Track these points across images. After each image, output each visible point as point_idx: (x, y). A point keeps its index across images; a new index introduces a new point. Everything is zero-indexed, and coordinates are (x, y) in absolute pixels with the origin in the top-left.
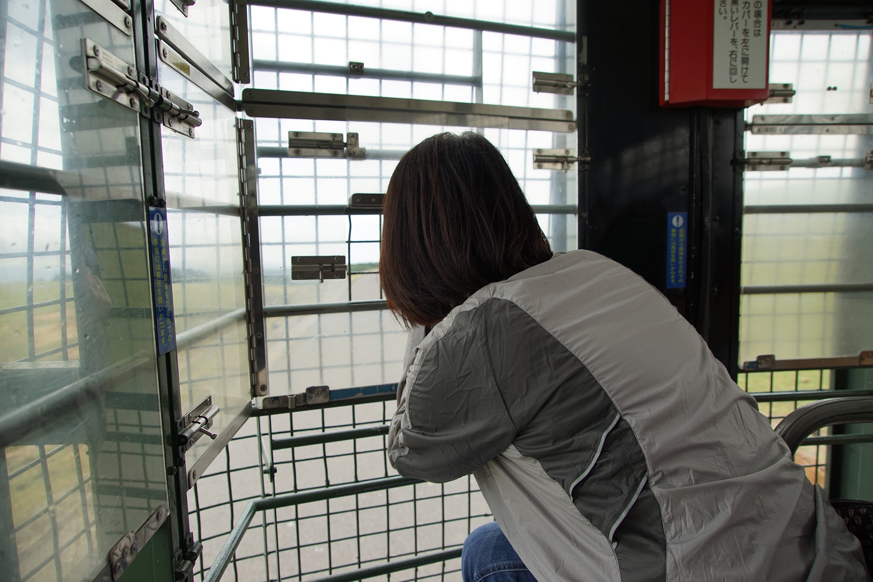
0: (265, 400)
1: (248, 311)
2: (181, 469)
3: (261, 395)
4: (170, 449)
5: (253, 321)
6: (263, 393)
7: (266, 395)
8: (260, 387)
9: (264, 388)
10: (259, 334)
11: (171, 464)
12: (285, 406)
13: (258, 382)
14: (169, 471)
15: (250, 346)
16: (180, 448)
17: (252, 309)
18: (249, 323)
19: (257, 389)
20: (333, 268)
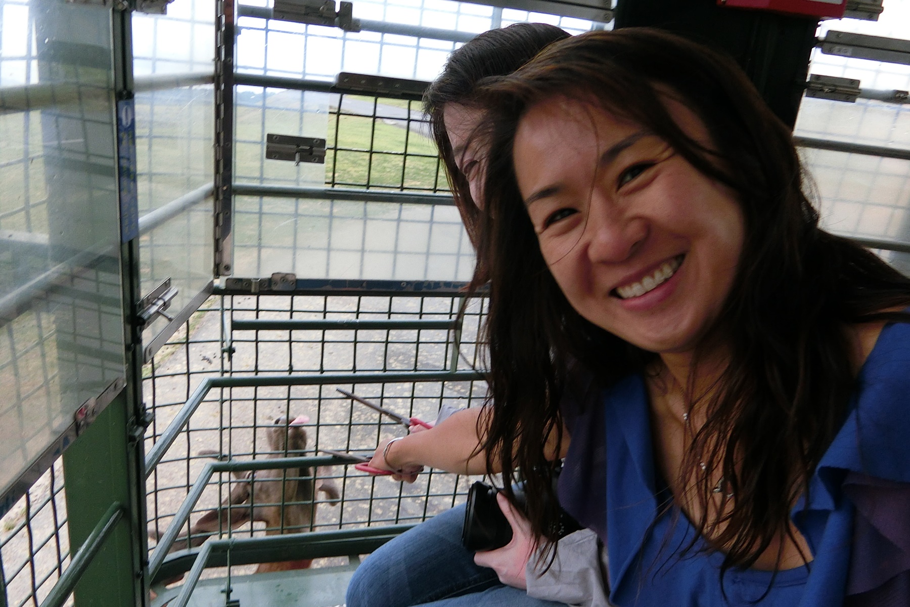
0: (228, 280)
1: (217, 188)
2: (138, 347)
4: (129, 327)
5: (221, 197)
6: (226, 273)
7: (229, 275)
8: (224, 266)
10: (226, 211)
11: (129, 341)
12: (248, 289)
13: (222, 262)
14: (128, 348)
15: (216, 223)
16: (138, 328)
17: (220, 185)
18: (217, 199)
19: (219, 268)
20: (310, 152)
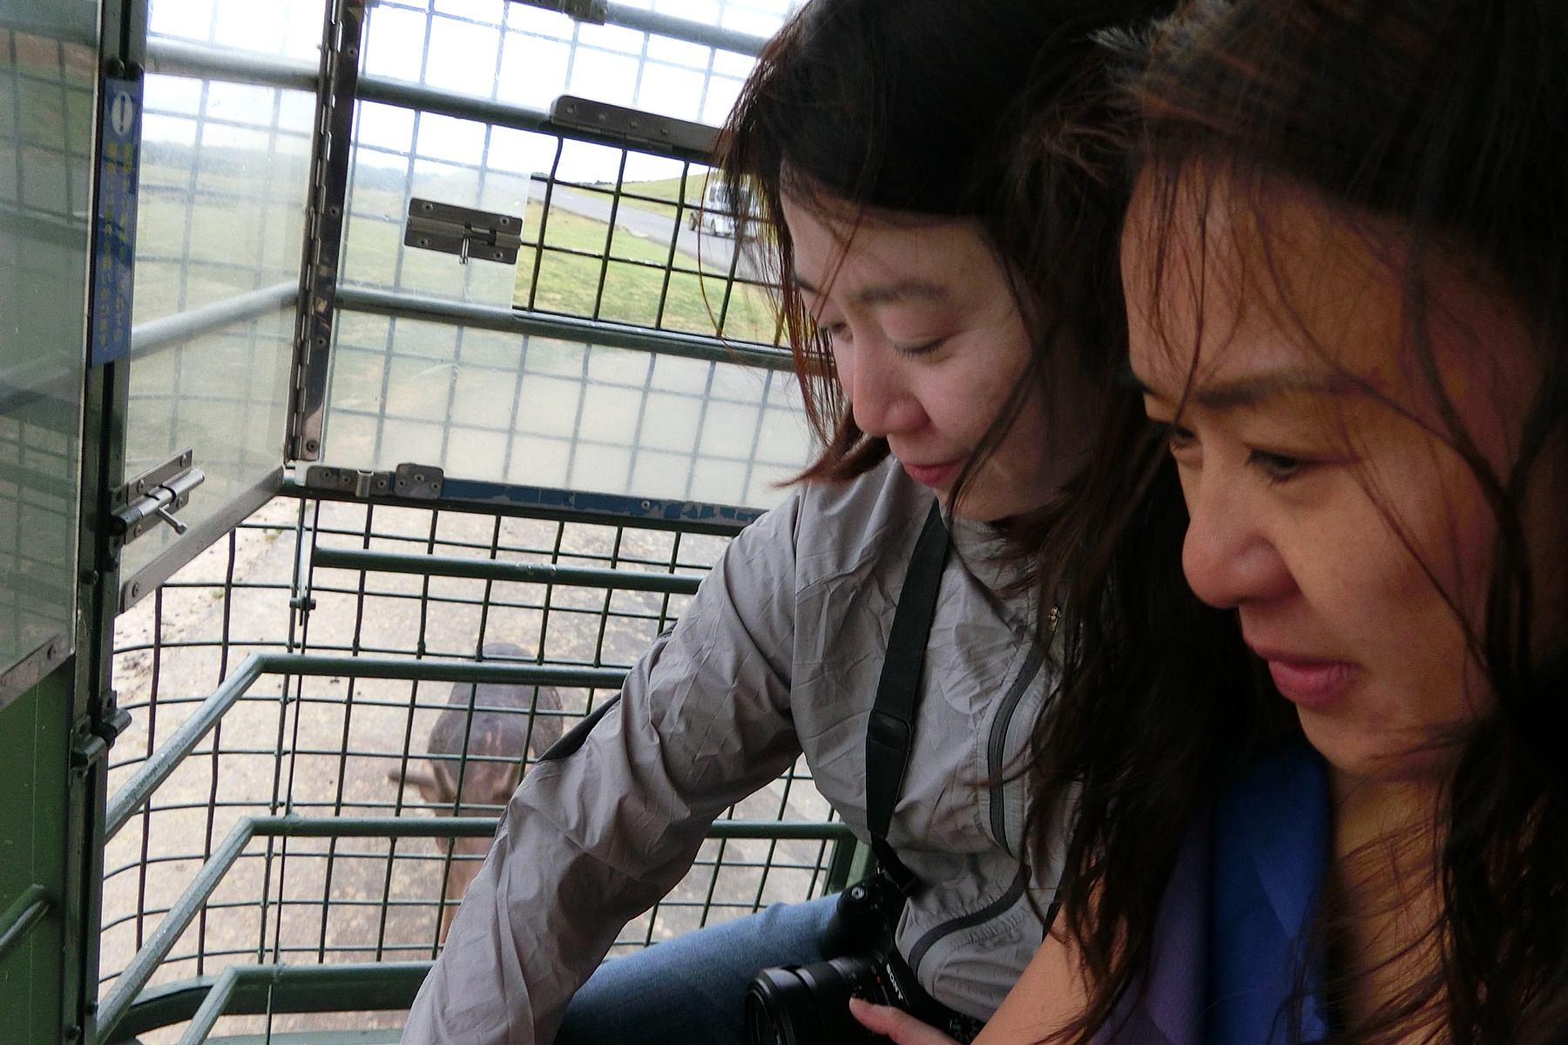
0: (311, 469)
1: (304, 290)
2: (108, 575)
3: (304, 459)
4: (90, 537)
6: (309, 456)
7: (315, 460)
8: (306, 443)
9: (312, 446)
10: (318, 339)
11: (90, 566)
12: (350, 490)
13: (303, 433)
14: (84, 578)
16: (112, 539)
17: (312, 288)
19: (298, 445)
20: (491, 241)
